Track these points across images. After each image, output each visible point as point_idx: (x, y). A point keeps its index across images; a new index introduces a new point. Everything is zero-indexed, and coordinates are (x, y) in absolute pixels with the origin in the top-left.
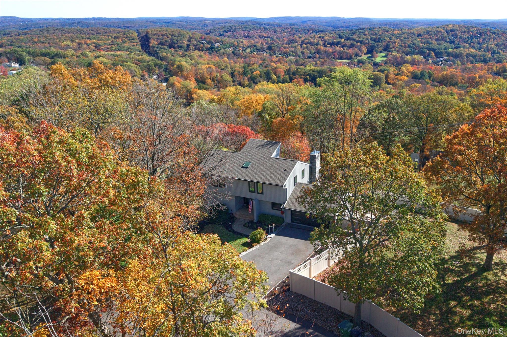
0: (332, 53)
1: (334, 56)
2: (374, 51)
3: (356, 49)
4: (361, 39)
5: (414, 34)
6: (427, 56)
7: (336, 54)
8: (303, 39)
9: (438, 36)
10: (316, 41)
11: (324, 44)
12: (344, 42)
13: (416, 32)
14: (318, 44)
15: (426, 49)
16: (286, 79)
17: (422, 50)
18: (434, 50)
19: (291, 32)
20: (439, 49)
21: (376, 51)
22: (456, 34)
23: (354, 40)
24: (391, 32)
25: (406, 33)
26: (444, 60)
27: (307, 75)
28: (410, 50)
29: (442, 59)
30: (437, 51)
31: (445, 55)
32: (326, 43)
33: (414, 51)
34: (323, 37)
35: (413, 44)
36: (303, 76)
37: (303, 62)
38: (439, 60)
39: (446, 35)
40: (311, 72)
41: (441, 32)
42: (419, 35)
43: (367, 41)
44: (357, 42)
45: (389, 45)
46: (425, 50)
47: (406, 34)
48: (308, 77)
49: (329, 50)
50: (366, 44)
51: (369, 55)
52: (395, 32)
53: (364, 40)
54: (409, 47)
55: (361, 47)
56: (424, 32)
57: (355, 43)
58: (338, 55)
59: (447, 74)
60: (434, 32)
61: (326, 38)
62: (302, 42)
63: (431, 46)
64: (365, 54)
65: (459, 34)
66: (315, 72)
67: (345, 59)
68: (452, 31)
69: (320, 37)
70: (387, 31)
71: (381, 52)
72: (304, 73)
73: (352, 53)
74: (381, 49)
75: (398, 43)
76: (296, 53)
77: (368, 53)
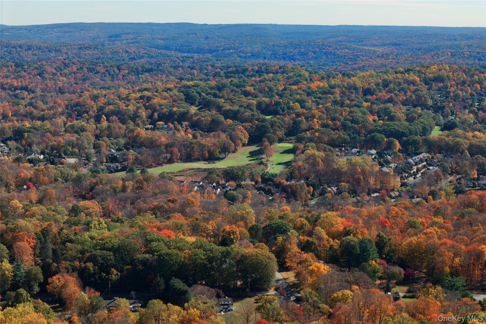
0: (167, 146)
1: (172, 153)
2: (265, 139)
3: (223, 136)
4: (236, 108)
5: (356, 89)
6: (386, 149)
7: (176, 150)
8: (102, 101)
9: (409, 93)
10: (131, 108)
11: (150, 117)
12: (196, 114)
13: (359, 84)
14: (135, 117)
15: (380, 132)
16: (35, 275)
17: (373, 137)
18: (399, 135)
19: (79, 75)
20: (411, 133)
21: (269, 139)
22: (447, 87)
23: (219, 109)
24: (304, 85)
25: (339, 86)
26: (421, 161)
27: (89, 260)
28: (346, 137)
29: (417, 158)
30: (405, 138)
31: (424, 148)
32: (156, 115)
33: (354, 138)
34: (149, 99)
35: (353, 121)
36: (77, 263)
37: (94, 181)
38: (410, 160)
39: (424, 89)
40: (98, 252)
41: (413, 83)
42: (367, 92)
43: (248, 113)
44: (227, 115)
45: (300, 122)
46: (378, 135)
47: (337, 90)
48: (90, 265)
49: (160, 137)
50: (246, 121)
51: (254, 148)
52: (314, 86)
53: (242, 110)
54: (344, 127)
55: (233, 130)
56: (377, 85)
57: (222, 118)
58: (180, 151)
59: (419, 244)
60: (400, 84)
61: (155, 101)
62: (99, 111)
63: (394, 125)
64: (244, 145)
65: (453, 89)
66: (109, 250)
67: (197, 160)
68: (438, 79)
69: (141, 98)
70: (296, 83)
71: (281, 140)
72: (82, 252)
73: (214, 145)
74: (281, 133)
75: (320, 118)
76: (81, 147)
77: (250, 143)
